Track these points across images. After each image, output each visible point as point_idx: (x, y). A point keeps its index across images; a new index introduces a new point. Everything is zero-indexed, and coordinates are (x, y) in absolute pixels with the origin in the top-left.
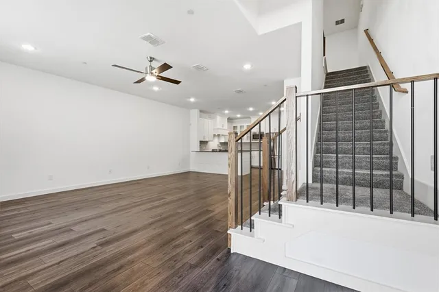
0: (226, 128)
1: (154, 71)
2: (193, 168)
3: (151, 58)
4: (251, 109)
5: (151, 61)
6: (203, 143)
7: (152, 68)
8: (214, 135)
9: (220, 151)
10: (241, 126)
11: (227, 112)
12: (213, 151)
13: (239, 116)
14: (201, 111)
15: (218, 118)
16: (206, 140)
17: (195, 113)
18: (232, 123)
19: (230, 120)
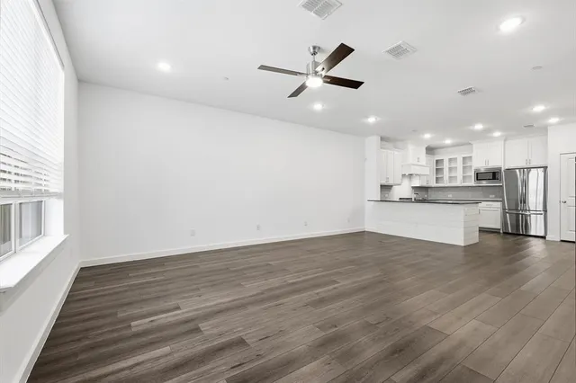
0: (424, 163)
1: (319, 69)
2: (370, 227)
3: (314, 48)
4: (479, 127)
5: (314, 54)
6: (386, 188)
7: (316, 64)
8: (404, 175)
9: (417, 201)
10: (450, 160)
11: (427, 136)
12: (402, 200)
13: (448, 142)
14: (382, 139)
15: (411, 147)
16: (390, 182)
17: (373, 141)
18: (433, 154)
19: (430, 150)
